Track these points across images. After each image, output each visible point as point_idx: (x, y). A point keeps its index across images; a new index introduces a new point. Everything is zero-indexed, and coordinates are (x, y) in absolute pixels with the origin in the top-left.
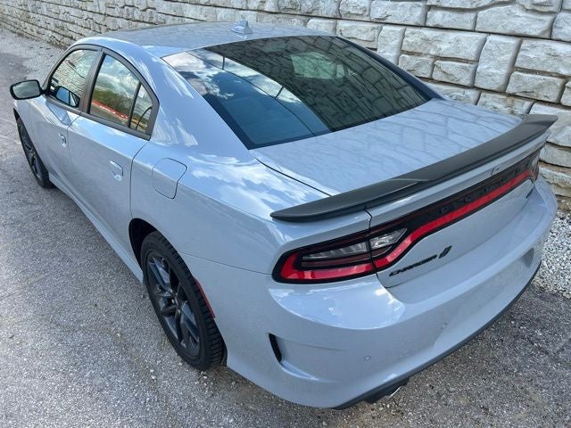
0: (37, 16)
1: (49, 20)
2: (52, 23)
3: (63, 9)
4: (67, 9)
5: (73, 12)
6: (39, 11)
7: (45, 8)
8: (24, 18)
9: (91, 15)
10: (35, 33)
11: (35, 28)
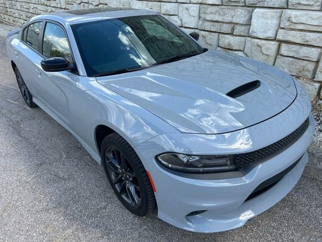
0: (13, 10)
1: (22, 13)
2: (24, 15)
3: (32, 6)
4: (36, 6)
5: (40, 7)
6: (15, 7)
7: (19, 6)
8: (3, 11)
9: (53, 9)
10: (11, 21)
11: (11, 18)
